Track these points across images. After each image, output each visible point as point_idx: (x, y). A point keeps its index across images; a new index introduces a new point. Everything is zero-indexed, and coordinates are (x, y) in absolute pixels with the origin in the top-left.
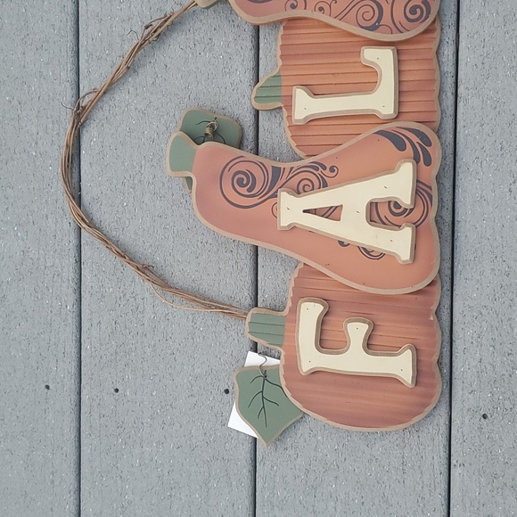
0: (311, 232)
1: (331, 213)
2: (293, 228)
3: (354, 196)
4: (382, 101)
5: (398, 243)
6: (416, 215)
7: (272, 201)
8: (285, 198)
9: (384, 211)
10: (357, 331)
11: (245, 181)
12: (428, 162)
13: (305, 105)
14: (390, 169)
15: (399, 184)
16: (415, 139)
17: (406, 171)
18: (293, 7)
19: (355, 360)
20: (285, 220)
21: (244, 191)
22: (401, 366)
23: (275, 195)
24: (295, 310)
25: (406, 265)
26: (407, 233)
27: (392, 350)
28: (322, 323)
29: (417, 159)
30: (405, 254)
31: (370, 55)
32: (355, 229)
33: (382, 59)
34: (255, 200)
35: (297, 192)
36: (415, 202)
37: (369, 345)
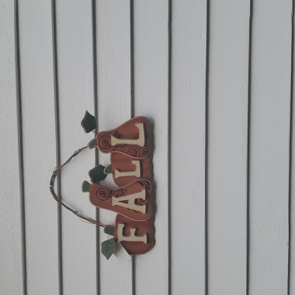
0: (119, 206)
1: (126, 202)
2: (116, 205)
3: (131, 198)
4: (137, 173)
5: (142, 209)
6: (146, 202)
7: (110, 199)
8: (114, 199)
9: (139, 201)
10: (133, 231)
11: (103, 193)
12: (149, 189)
13: (118, 174)
14: (140, 191)
15: (142, 195)
16: (146, 183)
17: (144, 192)
18: (114, 150)
19: (132, 238)
20: (114, 204)
21: (103, 196)
22: (144, 239)
23: (111, 197)
24: (116, 226)
25: (144, 214)
26: (145, 206)
27: (141, 235)
28: (124, 229)
29: (146, 188)
30: (144, 212)
31: (134, 162)
32: (132, 206)
33: (137, 163)
34: (106, 198)
35: (117, 196)
36: (146, 199)
37: (136, 234)
